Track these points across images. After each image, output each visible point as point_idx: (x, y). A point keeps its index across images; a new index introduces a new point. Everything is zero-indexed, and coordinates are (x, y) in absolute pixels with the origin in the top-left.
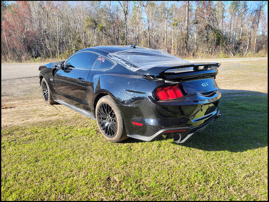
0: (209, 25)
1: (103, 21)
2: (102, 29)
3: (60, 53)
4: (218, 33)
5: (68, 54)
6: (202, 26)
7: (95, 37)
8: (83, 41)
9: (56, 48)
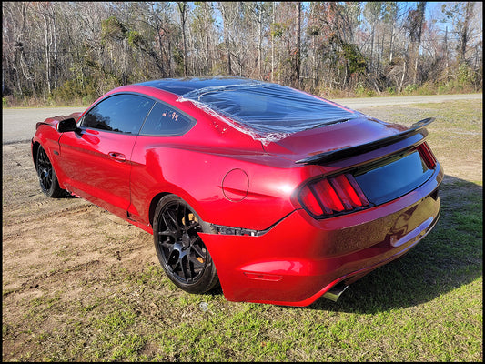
0: (336, 36)
1: (138, 25)
2: (137, 40)
3: (52, 88)
4: (352, 51)
5: (68, 88)
6: (324, 38)
7: (124, 55)
8: (99, 62)
9: (44, 77)
